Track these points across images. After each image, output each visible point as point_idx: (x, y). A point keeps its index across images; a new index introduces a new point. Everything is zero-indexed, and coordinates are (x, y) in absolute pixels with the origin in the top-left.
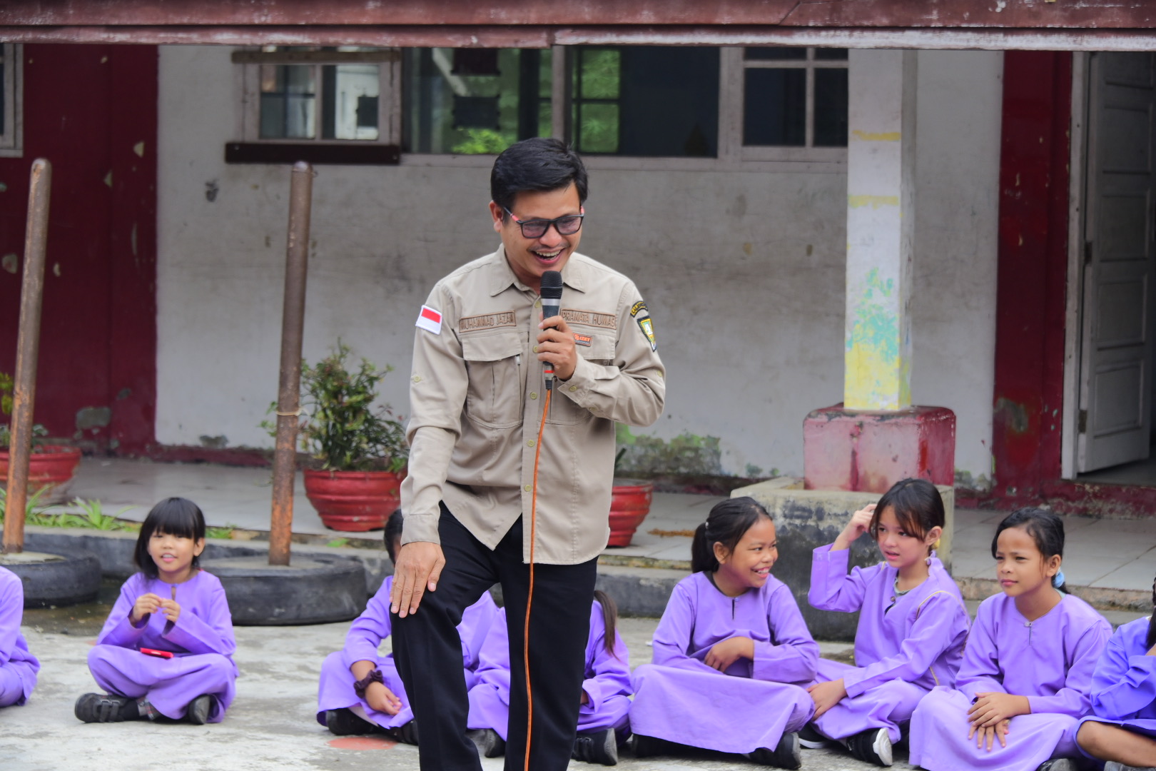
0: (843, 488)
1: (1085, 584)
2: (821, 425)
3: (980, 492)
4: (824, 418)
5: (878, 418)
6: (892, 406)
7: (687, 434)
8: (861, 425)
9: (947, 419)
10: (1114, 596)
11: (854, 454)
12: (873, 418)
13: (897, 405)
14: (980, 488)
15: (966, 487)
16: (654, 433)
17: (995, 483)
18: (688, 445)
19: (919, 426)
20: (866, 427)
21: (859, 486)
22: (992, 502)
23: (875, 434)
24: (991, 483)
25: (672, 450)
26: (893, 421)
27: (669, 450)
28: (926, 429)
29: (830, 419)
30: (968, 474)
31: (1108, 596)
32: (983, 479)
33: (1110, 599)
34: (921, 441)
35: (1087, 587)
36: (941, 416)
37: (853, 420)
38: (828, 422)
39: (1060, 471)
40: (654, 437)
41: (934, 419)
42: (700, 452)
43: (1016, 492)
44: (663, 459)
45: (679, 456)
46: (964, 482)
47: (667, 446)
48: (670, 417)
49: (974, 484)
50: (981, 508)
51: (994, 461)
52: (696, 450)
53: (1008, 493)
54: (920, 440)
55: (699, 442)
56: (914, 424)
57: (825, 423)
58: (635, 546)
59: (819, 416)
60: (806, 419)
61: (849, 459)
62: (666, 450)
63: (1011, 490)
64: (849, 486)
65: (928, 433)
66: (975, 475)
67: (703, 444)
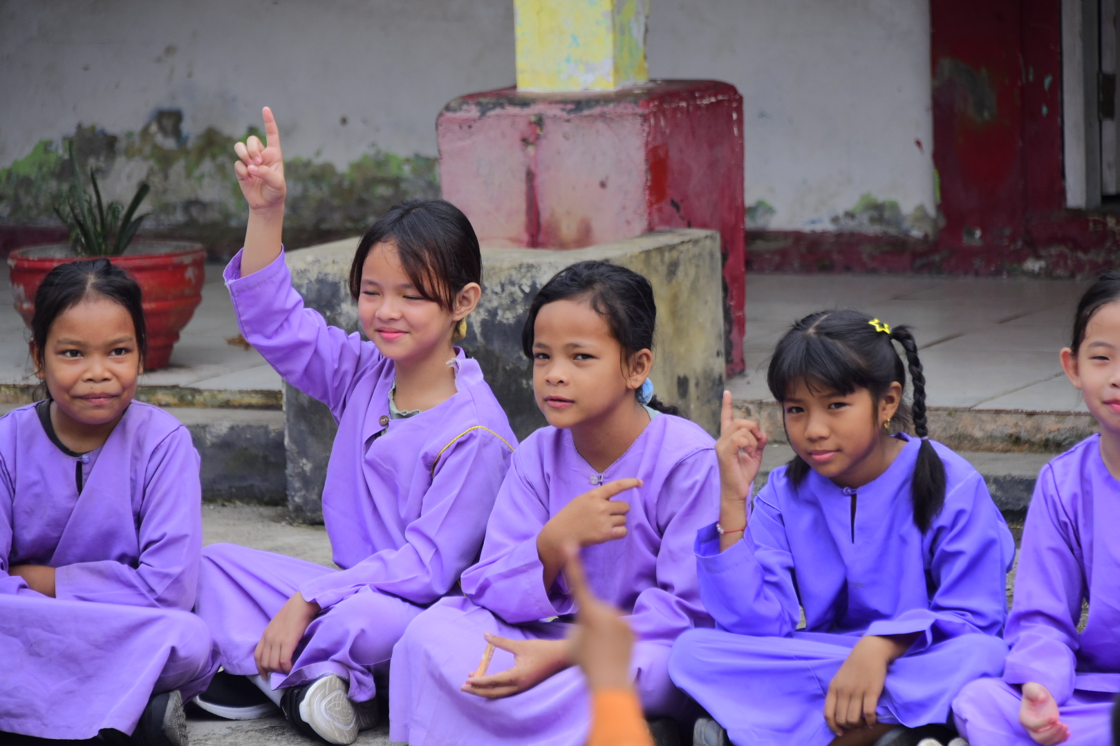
0: (516, 241)
1: (967, 405)
2: (468, 124)
3: (918, 241)
4: (473, 111)
5: (570, 107)
6: (604, 83)
7: (378, 153)
8: (539, 122)
9: (719, 102)
10: (1016, 425)
11: (530, 176)
12: (562, 106)
13: (611, 79)
14: (916, 233)
15: (892, 231)
16: (318, 154)
17: (942, 223)
18: (380, 174)
19: (645, 118)
20: (549, 126)
21: (541, 238)
22: (937, 258)
23: (566, 137)
24: (935, 222)
25: (352, 184)
26: (597, 110)
27: (346, 184)
28: (662, 123)
29: (483, 113)
30: (894, 207)
31: (1007, 426)
32: (921, 215)
33: (1010, 430)
34: (650, 147)
35: (969, 410)
36: (702, 97)
37: (526, 111)
38: (480, 118)
39: (1062, 193)
40: (318, 161)
41: (684, 104)
42: (403, 186)
43: (981, 237)
44: (336, 202)
45: (365, 196)
46: (888, 223)
47: (342, 177)
48: (344, 121)
49: (906, 225)
50: (919, 270)
51: (937, 180)
52: (395, 182)
53: (966, 240)
54: (647, 144)
55: (400, 167)
56: (635, 114)
57: (474, 120)
58: (180, 366)
59: (465, 107)
60: (441, 115)
61: (520, 187)
62: (340, 185)
63: (972, 234)
64: (525, 237)
65: (668, 131)
66: (908, 207)
67: (407, 170)
